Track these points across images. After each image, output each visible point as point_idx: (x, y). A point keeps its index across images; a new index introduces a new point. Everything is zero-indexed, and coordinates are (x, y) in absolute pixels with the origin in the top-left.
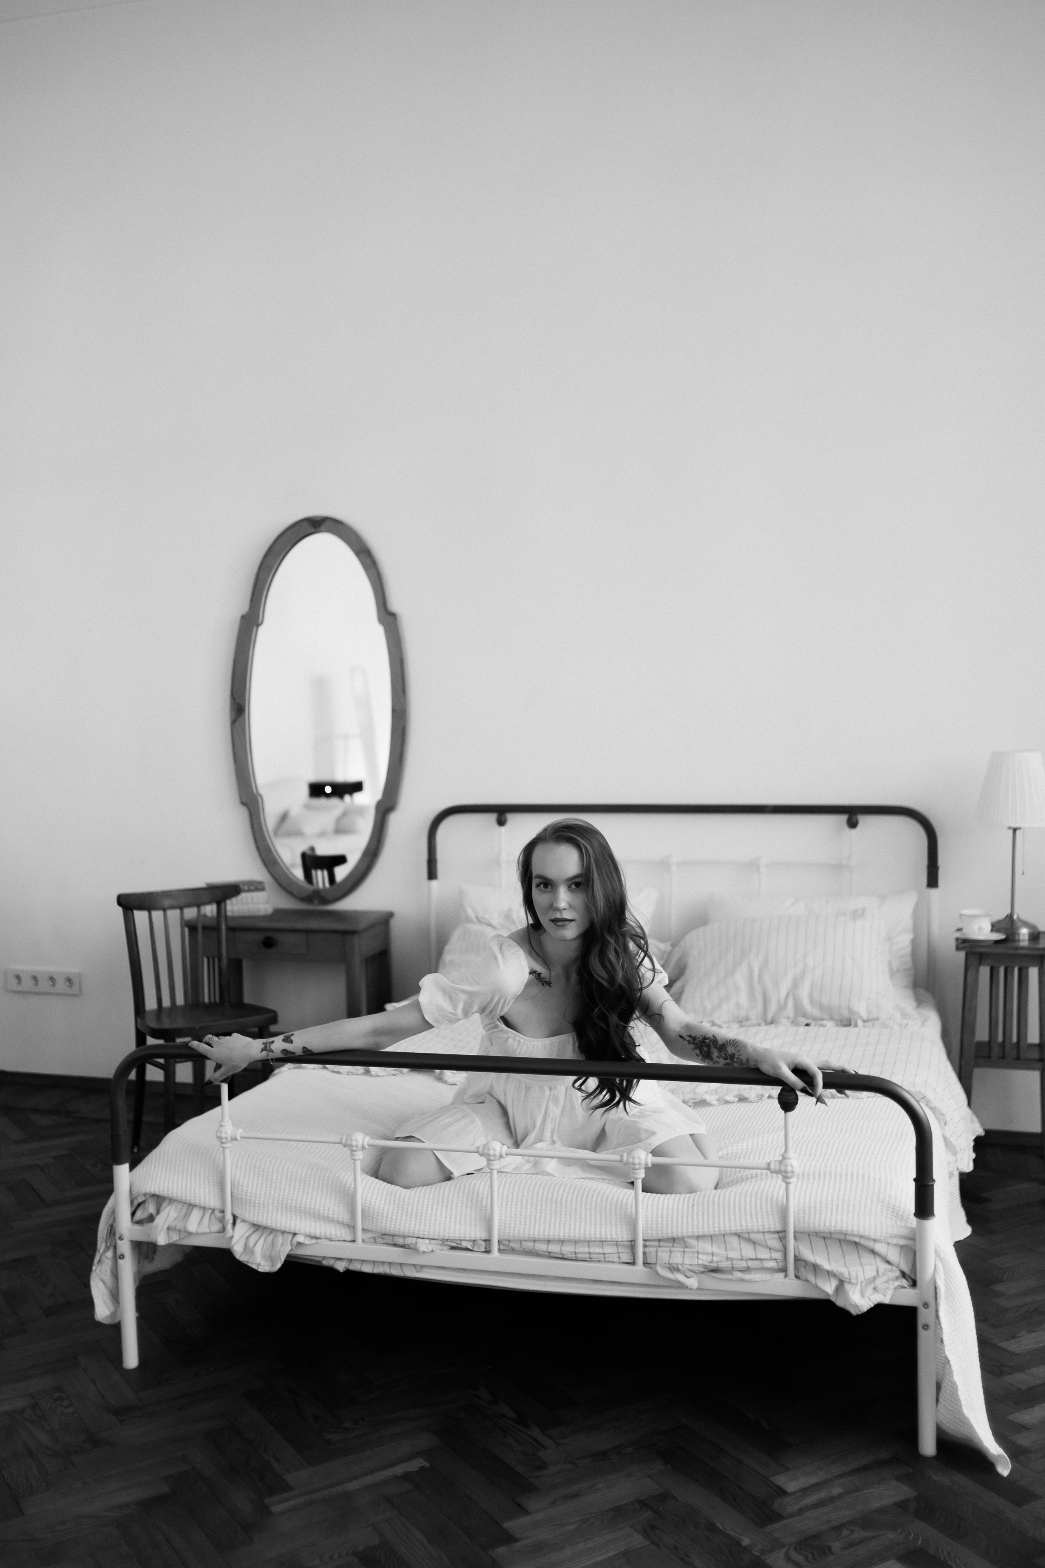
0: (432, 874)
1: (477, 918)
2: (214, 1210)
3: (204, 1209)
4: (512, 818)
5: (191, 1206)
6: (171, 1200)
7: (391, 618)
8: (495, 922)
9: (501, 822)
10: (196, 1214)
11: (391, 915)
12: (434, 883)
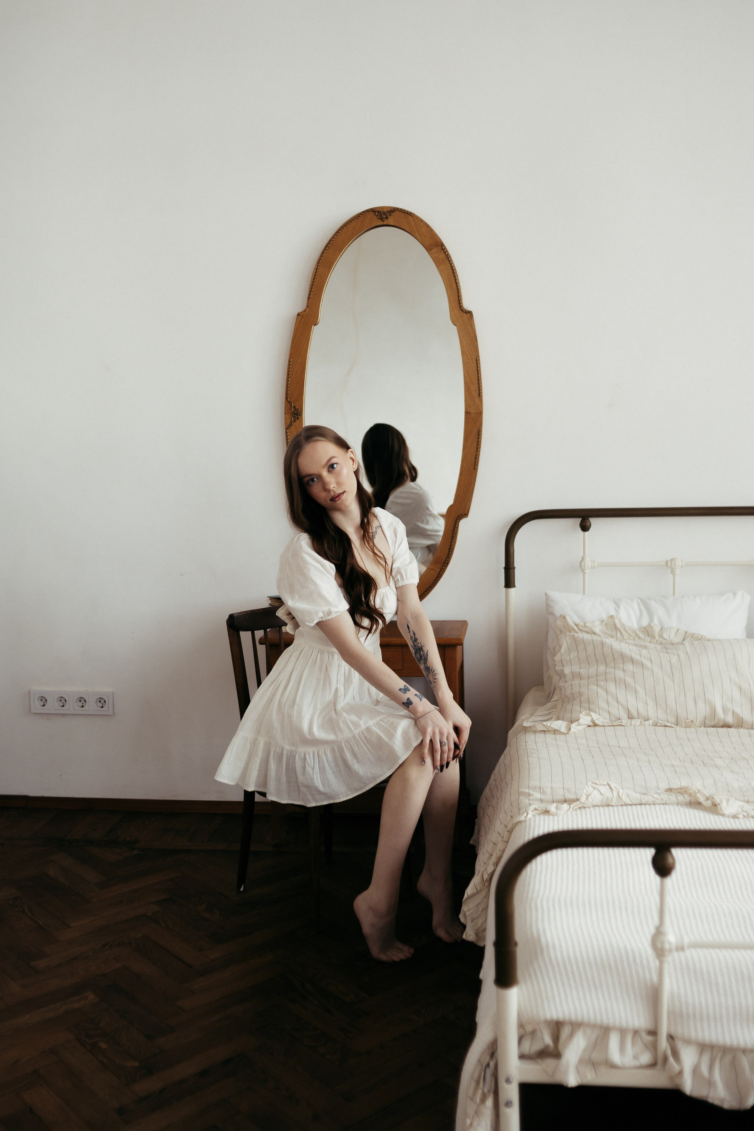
0: (509, 582)
1: (577, 625)
2: (636, 1032)
3: (623, 1032)
4: (595, 522)
5: (605, 1030)
6: (576, 1026)
7: (465, 316)
8: (597, 630)
9: (585, 528)
10: (614, 1041)
11: (464, 624)
12: (512, 590)
